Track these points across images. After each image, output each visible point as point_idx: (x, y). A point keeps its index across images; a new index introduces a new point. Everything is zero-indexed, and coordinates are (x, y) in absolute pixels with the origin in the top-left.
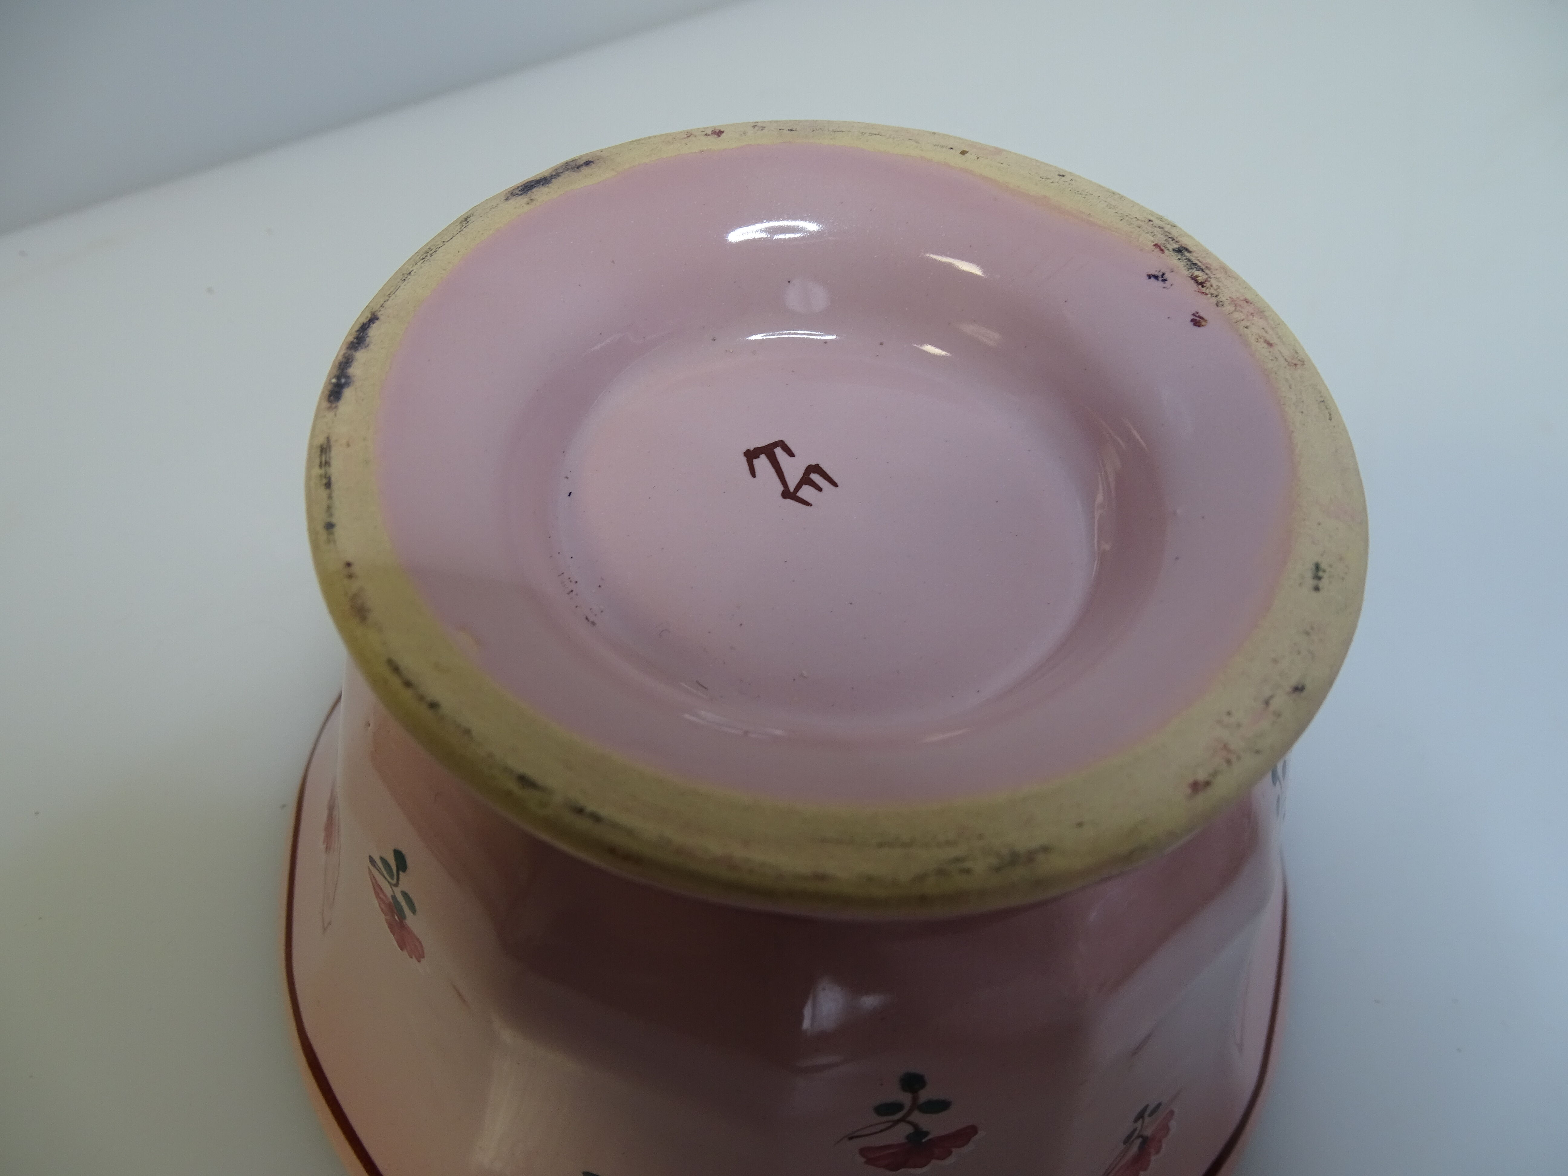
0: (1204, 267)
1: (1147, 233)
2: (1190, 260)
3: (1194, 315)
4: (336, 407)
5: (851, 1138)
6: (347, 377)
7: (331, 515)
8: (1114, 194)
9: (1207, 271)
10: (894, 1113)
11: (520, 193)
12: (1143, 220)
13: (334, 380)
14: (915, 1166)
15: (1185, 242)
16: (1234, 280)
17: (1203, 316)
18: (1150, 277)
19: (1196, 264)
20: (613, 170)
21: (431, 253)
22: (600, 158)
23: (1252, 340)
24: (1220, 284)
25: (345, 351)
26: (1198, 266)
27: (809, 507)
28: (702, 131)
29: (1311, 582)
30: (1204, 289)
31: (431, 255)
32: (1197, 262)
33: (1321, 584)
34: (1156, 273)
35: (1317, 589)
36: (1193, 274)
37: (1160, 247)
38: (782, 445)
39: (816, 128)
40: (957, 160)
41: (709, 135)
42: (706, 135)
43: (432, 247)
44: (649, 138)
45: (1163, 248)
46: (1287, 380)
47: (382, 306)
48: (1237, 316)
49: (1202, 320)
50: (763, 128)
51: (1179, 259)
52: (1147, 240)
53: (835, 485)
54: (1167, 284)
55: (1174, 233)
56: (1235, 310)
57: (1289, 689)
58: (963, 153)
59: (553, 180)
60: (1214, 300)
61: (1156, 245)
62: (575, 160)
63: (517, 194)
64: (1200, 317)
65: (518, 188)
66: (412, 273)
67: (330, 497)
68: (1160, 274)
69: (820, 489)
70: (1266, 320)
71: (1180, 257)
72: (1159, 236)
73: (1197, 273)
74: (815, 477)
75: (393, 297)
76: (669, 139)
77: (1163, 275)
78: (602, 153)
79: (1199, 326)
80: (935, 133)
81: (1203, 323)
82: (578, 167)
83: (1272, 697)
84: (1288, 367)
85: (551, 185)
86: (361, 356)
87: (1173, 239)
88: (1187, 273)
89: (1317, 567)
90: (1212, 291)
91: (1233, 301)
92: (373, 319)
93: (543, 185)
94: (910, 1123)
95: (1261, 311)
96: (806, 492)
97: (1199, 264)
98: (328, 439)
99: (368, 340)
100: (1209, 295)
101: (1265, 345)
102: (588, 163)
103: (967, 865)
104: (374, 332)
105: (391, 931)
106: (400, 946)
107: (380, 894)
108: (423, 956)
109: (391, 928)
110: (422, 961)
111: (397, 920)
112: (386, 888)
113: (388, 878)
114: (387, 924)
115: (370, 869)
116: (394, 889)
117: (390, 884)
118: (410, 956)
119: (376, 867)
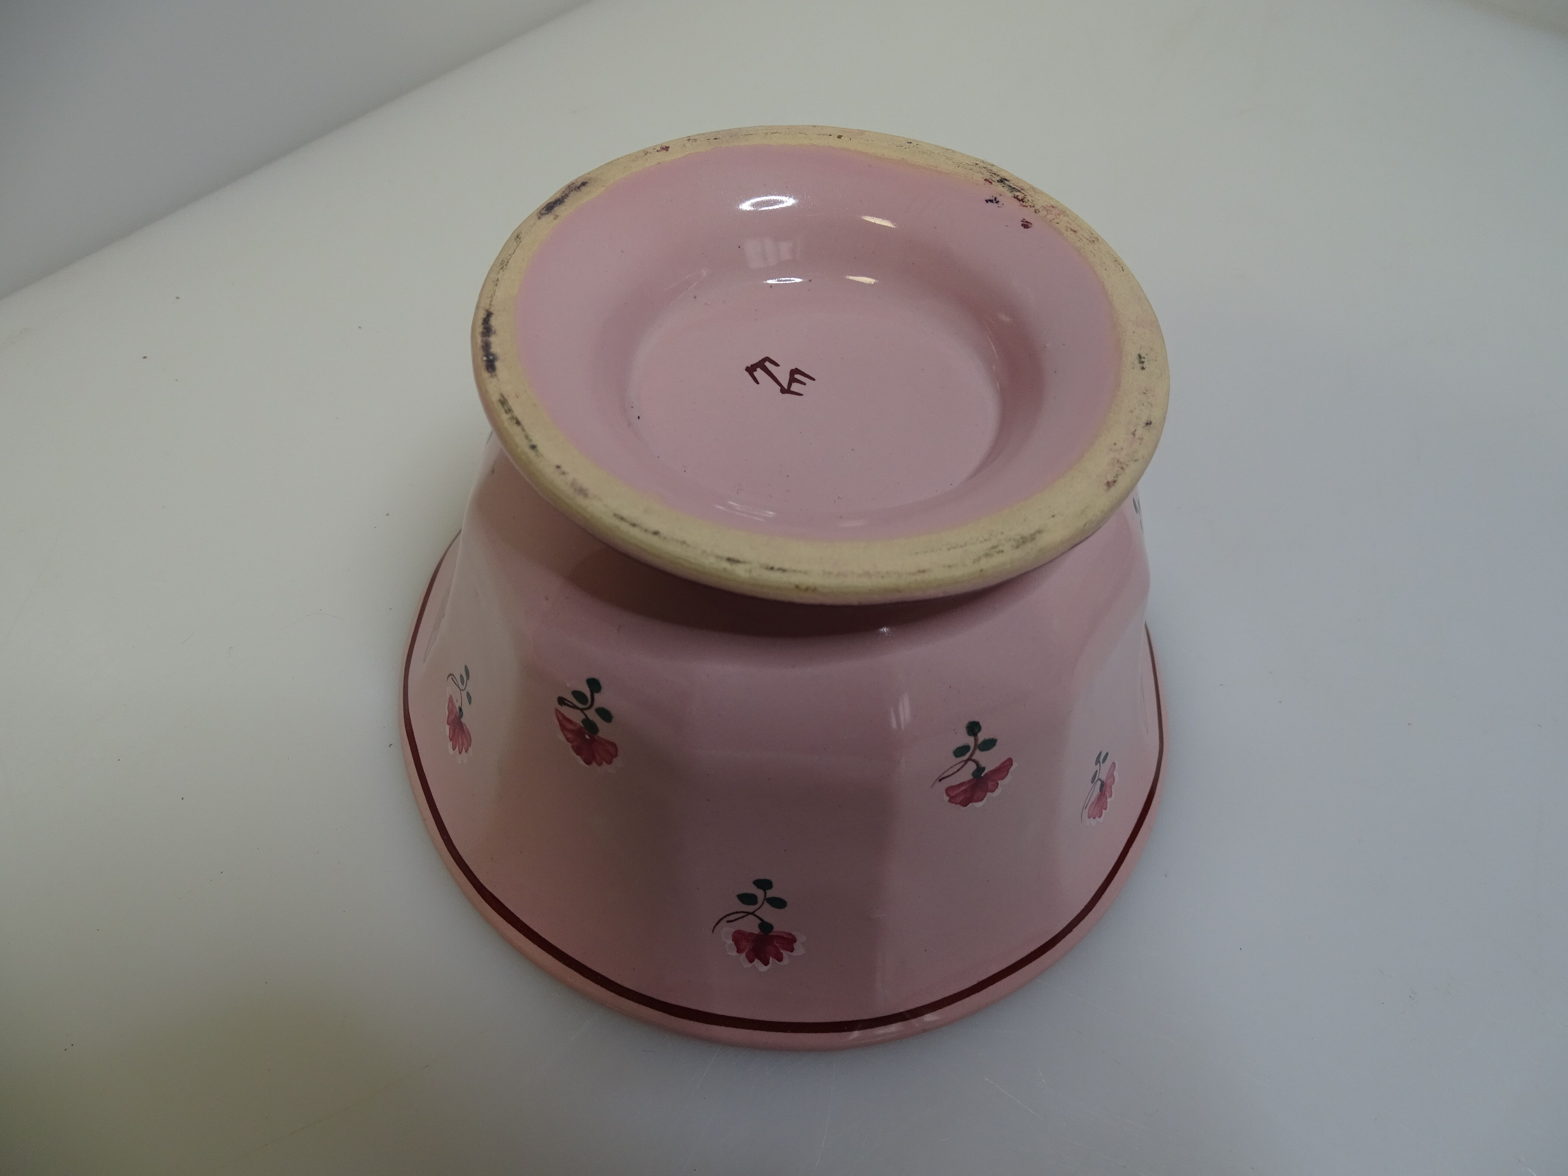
0: (1020, 189)
1: (978, 172)
2: (1010, 186)
3: (1022, 221)
4: (496, 375)
5: (940, 780)
6: (493, 355)
7: (530, 440)
8: (947, 149)
9: (1023, 192)
10: (964, 754)
11: (546, 212)
12: (972, 164)
13: (485, 358)
14: (977, 801)
15: (1003, 175)
16: (1040, 195)
17: (1028, 221)
18: (987, 201)
19: (1014, 188)
20: (603, 186)
21: (505, 263)
22: (591, 179)
23: (1063, 231)
24: (1033, 199)
25: (482, 339)
26: (1017, 189)
27: (801, 397)
28: (654, 149)
29: (1139, 366)
30: (1024, 203)
31: (506, 265)
32: (1015, 187)
33: (1145, 365)
34: (991, 199)
35: (1143, 368)
36: (1015, 195)
37: (988, 181)
38: (767, 359)
39: (733, 134)
40: (838, 143)
41: (660, 151)
42: (658, 151)
43: (504, 260)
44: (618, 159)
45: (991, 181)
46: (1091, 252)
47: (490, 305)
48: (1049, 217)
49: (1028, 224)
50: (696, 140)
51: (1003, 187)
52: (979, 177)
53: (814, 379)
54: (1000, 204)
55: (994, 170)
56: (1048, 214)
57: (1144, 425)
58: (840, 137)
59: (565, 200)
60: (1033, 209)
61: (985, 180)
62: (573, 183)
63: (545, 214)
64: (1027, 222)
65: (543, 209)
66: (500, 279)
67: (523, 430)
68: (994, 198)
69: (805, 384)
70: (1068, 216)
71: (1003, 185)
72: (985, 173)
73: (1017, 194)
74: (798, 376)
75: (494, 298)
76: (634, 158)
77: (996, 199)
78: (590, 175)
79: (1028, 228)
80: (815, 126)
81: (1030, 226)
82: (578, 188)
83: (1135, 430)
84: (1090, 244)
85: (565, 204)
86: (493, 339)
87: (995, 174)
88: (1010, 195)
89: (1140, 357)
90: (1030, 204)
91: (1044, 208)
92: (489, 315)
93: (560, 204)
94: (974, 761)
95: (1063, 212)
96: (795, 387)
97: (1017, 188)
98: (502, 395)
99: (493, 328)
100: (1029, 207)
101: (1072, 232)
102: (584, 184)
103: (1001, 548)
104: (494, 322)
105: (578, 754)
106: (588, 762)
107: (567, 727)
108: (616, 755)
109: (578, 751)
110: (615, 760)
111: (587, 739)
112: (576, 717)
113: (580, 706)
114: (574, 750)
115: (557, 710)
116: (587, 712)
117: (582, 710)
118: (600, 764)
119: (565, 704)
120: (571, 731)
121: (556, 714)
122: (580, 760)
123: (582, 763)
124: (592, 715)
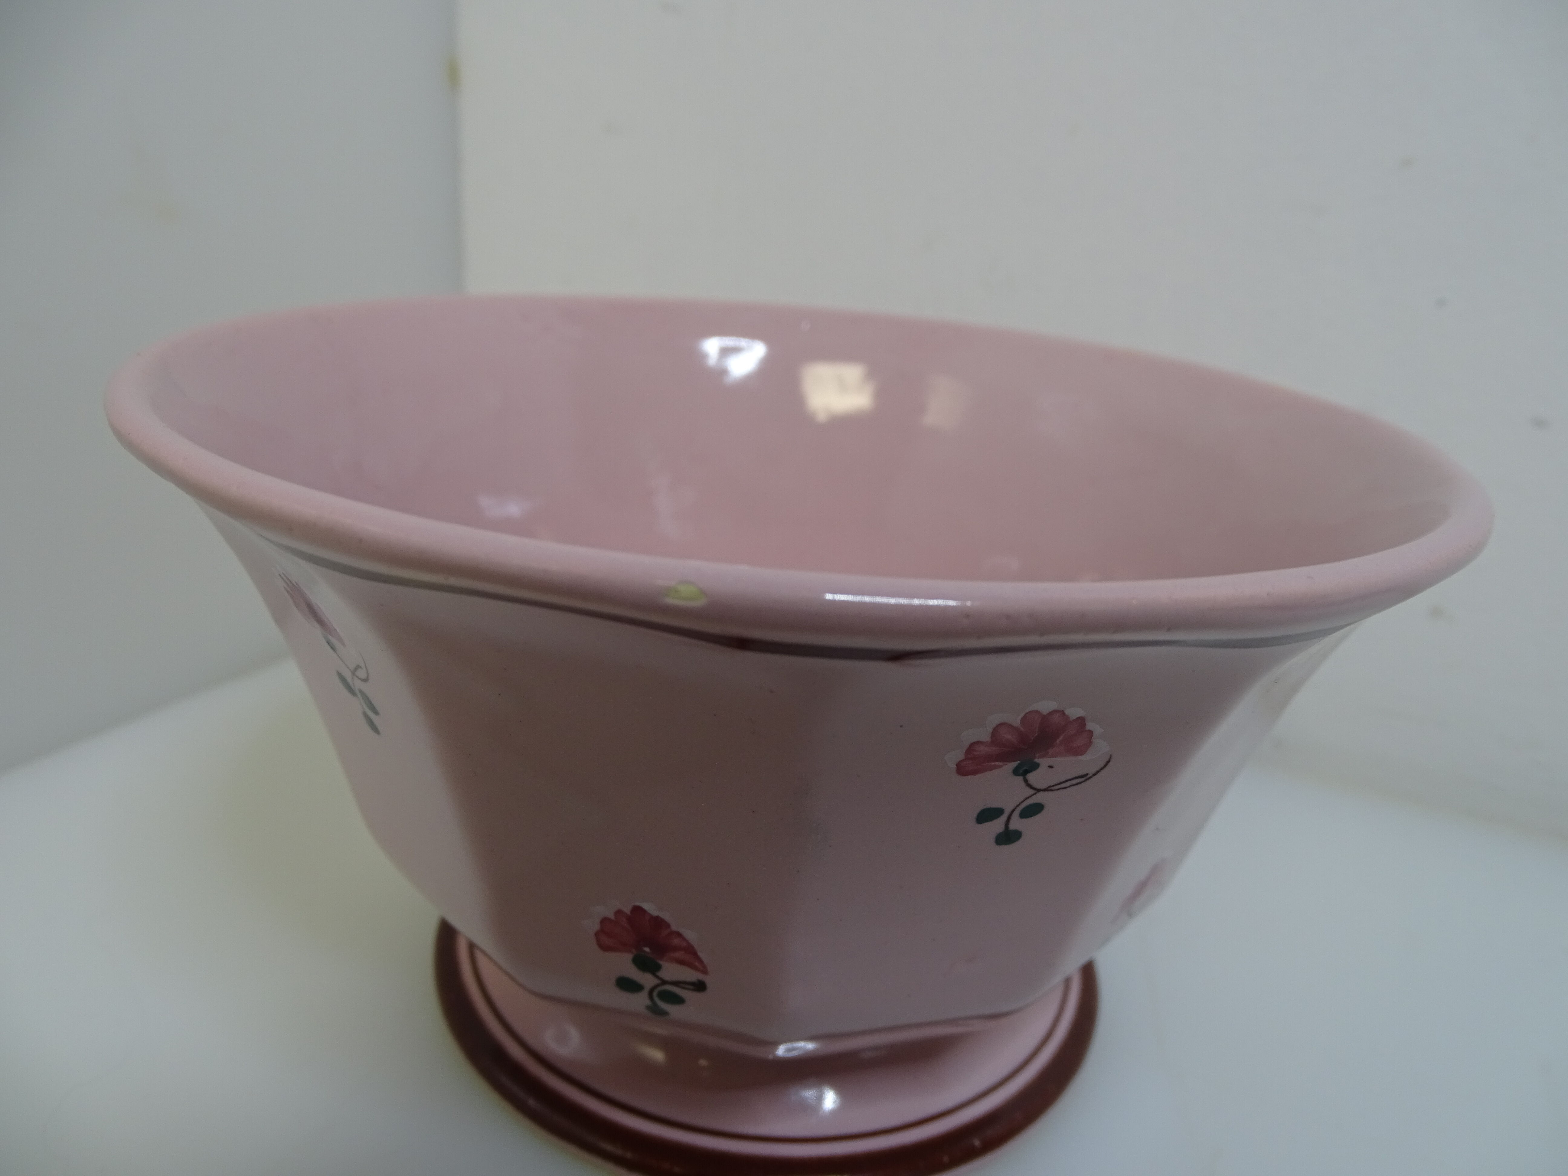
105: (657, 918)
106: (637, 910)
107: (684, 952)
108: (597, 934)
109: (659, 923)
110: (597, 927)
111: (646, 946)
112: (671, 971)
113: (668, 987)
114: (666, 922)
115: (705, 971)
116: (656, 981)
117: (664, 982)
118: (619, 913)
119: (693, 984)
120: (676, 949)
121: (704, 966)
122: (651, 908)
123: (646, 906)
124: (647, 980)
